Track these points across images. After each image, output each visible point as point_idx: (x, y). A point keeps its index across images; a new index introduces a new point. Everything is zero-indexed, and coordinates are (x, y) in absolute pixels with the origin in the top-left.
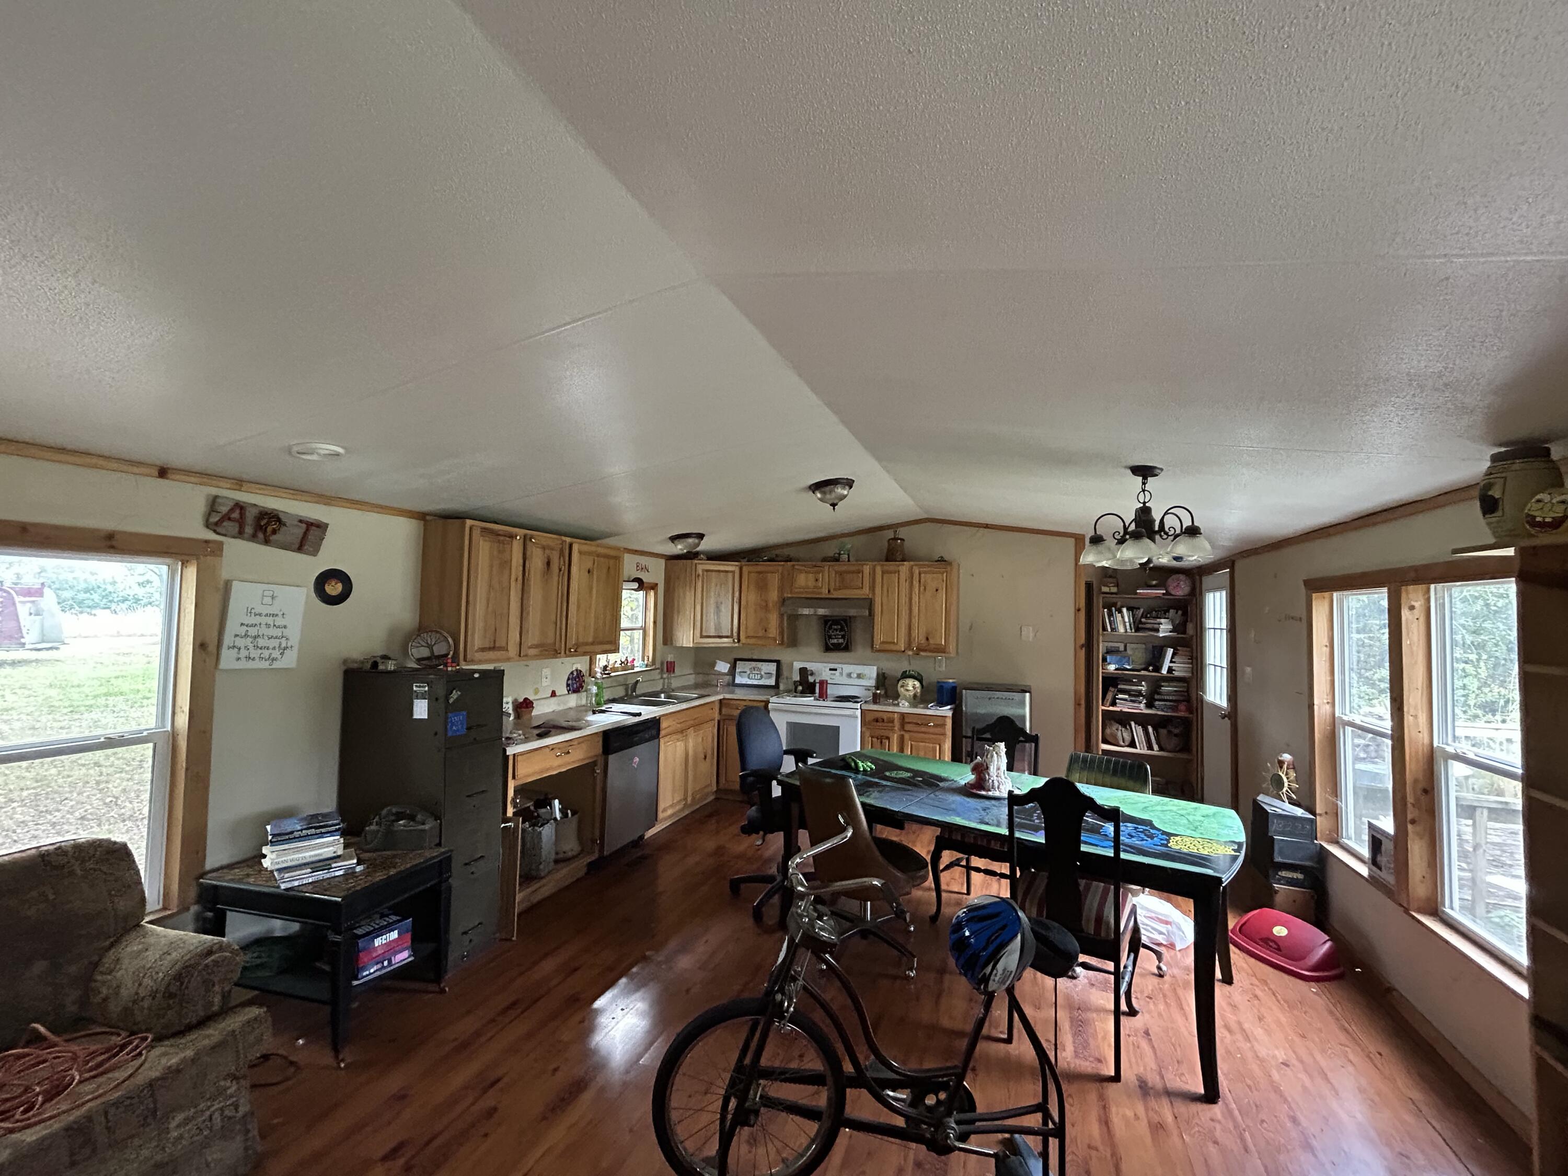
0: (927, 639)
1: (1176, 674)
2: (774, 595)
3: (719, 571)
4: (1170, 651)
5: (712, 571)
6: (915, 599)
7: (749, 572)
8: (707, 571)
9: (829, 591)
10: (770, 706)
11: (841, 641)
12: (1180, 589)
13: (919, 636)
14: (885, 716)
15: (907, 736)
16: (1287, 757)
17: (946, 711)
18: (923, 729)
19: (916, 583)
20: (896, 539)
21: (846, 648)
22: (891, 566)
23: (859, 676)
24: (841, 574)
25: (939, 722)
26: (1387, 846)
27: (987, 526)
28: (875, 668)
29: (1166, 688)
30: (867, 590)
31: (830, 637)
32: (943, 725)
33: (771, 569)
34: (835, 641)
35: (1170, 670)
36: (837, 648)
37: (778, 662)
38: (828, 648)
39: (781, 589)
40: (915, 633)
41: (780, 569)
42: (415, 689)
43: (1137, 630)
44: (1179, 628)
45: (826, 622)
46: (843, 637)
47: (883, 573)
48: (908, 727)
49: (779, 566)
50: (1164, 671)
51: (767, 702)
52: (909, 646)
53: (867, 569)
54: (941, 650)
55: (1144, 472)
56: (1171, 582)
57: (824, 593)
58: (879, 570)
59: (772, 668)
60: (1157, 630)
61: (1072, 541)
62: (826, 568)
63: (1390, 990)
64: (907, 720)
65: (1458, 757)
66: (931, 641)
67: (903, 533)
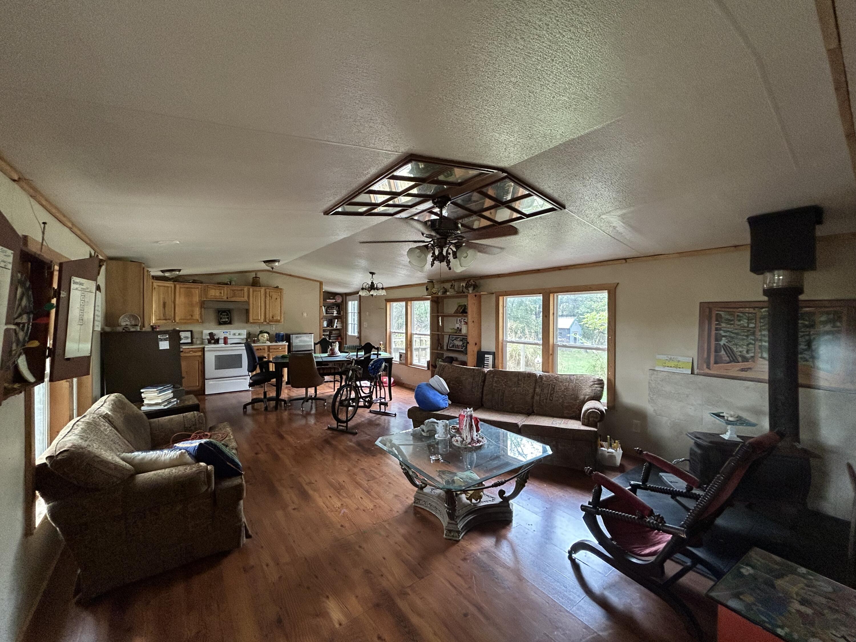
0: (273, 317)
1: (338, 328)
2: (196, 299)
3: (164, 286)
4: (336, 320)
5: (161, 286)
6: (268, 302)
7: (180, 287)
8: (159, 286)
9: (227, 298)
10: (206, 349)
11: (227, 320)
12: (339, 300)
13: (269, 316)
14: (261, 348)
15: (271, 354)
16: (381, 343)
17: (285, 343)
18: (277, 350)
19: (268, 296)
20: (256, 277)
21: (230, 323)
22: (257, 289)
23: (239, 334)
24: (233, 290)
25: (284, 347)
26: (403, 355)
27: (290, 275)
28: (245, 331)
29: (334, 332)
30: (246, 298)
31: (221, 318)
32: (285, 348)
33: (193, 286)
34: (224, 320)
35: (336, 327)
36: (225, 323)
37: (191, 331)
38: (220, 324)
39: (200, 296)
40: (267, 316)
41: (200, 287)
42: (159, 337)
43: (327, 314)
44: (339, 312)
45: (219, 312)
46: (228, 318)
47: (253, 291)
48: (271, 351)
49: (199, 286)
50: (335, 327)
51: (204, 348)
52: (265, 321)
53: (246, 289)
54: (278, 321)
55: (373, 273)
56: (337, 297)
57: (225, 298)
58: (251, 290)
59: (188, 334)
60: (333, 314)
61: (319, 284)
62: (225, 289)
63: (403, 384)
64: (271, 348)
65: (416, 334)
66: (275, 318)
67: (259, 275)
